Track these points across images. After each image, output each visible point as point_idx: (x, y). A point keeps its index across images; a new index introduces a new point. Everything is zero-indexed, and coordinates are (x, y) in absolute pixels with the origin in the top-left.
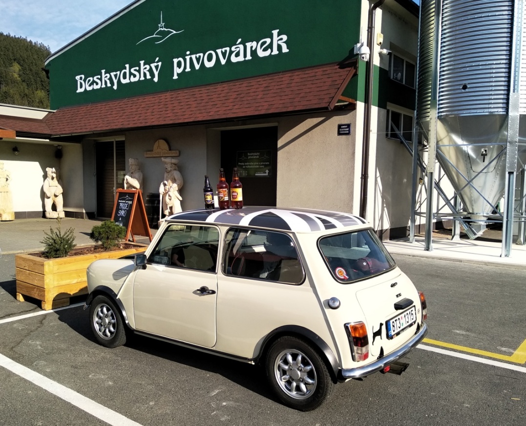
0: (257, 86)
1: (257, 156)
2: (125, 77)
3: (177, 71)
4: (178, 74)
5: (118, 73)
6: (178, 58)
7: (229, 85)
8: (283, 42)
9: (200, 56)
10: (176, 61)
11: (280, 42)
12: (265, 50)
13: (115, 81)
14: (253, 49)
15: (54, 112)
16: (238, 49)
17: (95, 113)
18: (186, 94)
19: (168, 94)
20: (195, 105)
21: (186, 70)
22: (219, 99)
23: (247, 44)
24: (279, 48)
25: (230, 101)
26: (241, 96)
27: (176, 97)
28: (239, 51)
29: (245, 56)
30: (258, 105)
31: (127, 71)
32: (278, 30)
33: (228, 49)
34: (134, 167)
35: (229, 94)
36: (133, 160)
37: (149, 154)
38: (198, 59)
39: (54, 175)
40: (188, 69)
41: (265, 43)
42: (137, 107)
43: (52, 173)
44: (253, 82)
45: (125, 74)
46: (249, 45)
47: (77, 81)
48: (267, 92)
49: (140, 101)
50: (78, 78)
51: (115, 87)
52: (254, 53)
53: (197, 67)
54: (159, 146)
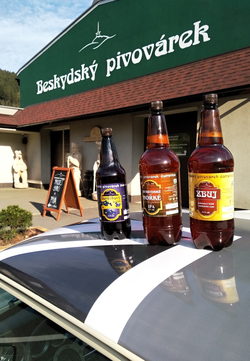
0: (179, 74)
1: (176, 138)
2: (70, 79)
3: (110, 69)
4: (111, 72)
5: (66, 76)
6: (110, 59)
7: (153, 76)
8: (205, 32)
9: (128, 55)
10: (109, 61)
11: (201, 33)
12: (187, 41)
13: (63, 83)
14: (176, 42)
15: (22, 110)
16: (161, 45)
17: (48, 108)
18: (116, 88)
19: (102, 89)
20: (123, 95)
21: (117, 68)
22: (144, 88)
23: (169, 39)
24: (201, 37)
25: (154, 88)
26: (165, 83)
27: (109, 91)
28: (163, 46)
29: (168, 49)
30: (180, 89)
31: (72, 74)
32: (200, 22)
33: (152, 45)
34: (75, 150)
35: (153, 83)
36: (74, 144)
37: (87, 139)
38: (127, 58)
39: (21, 156)
40: (119, 67)
41: (187, 35)
42: (78, 101)
43: (19, 154)
44: (175, 71)
45: (70, 76)
46: (171, 39)
47: (37, 85)
48: (189, 78)
49: (81, 96)
50: (38, 83)
51: (63, 88)
52: (176, 45)
53: (126, 64)
54: (94, 133)
